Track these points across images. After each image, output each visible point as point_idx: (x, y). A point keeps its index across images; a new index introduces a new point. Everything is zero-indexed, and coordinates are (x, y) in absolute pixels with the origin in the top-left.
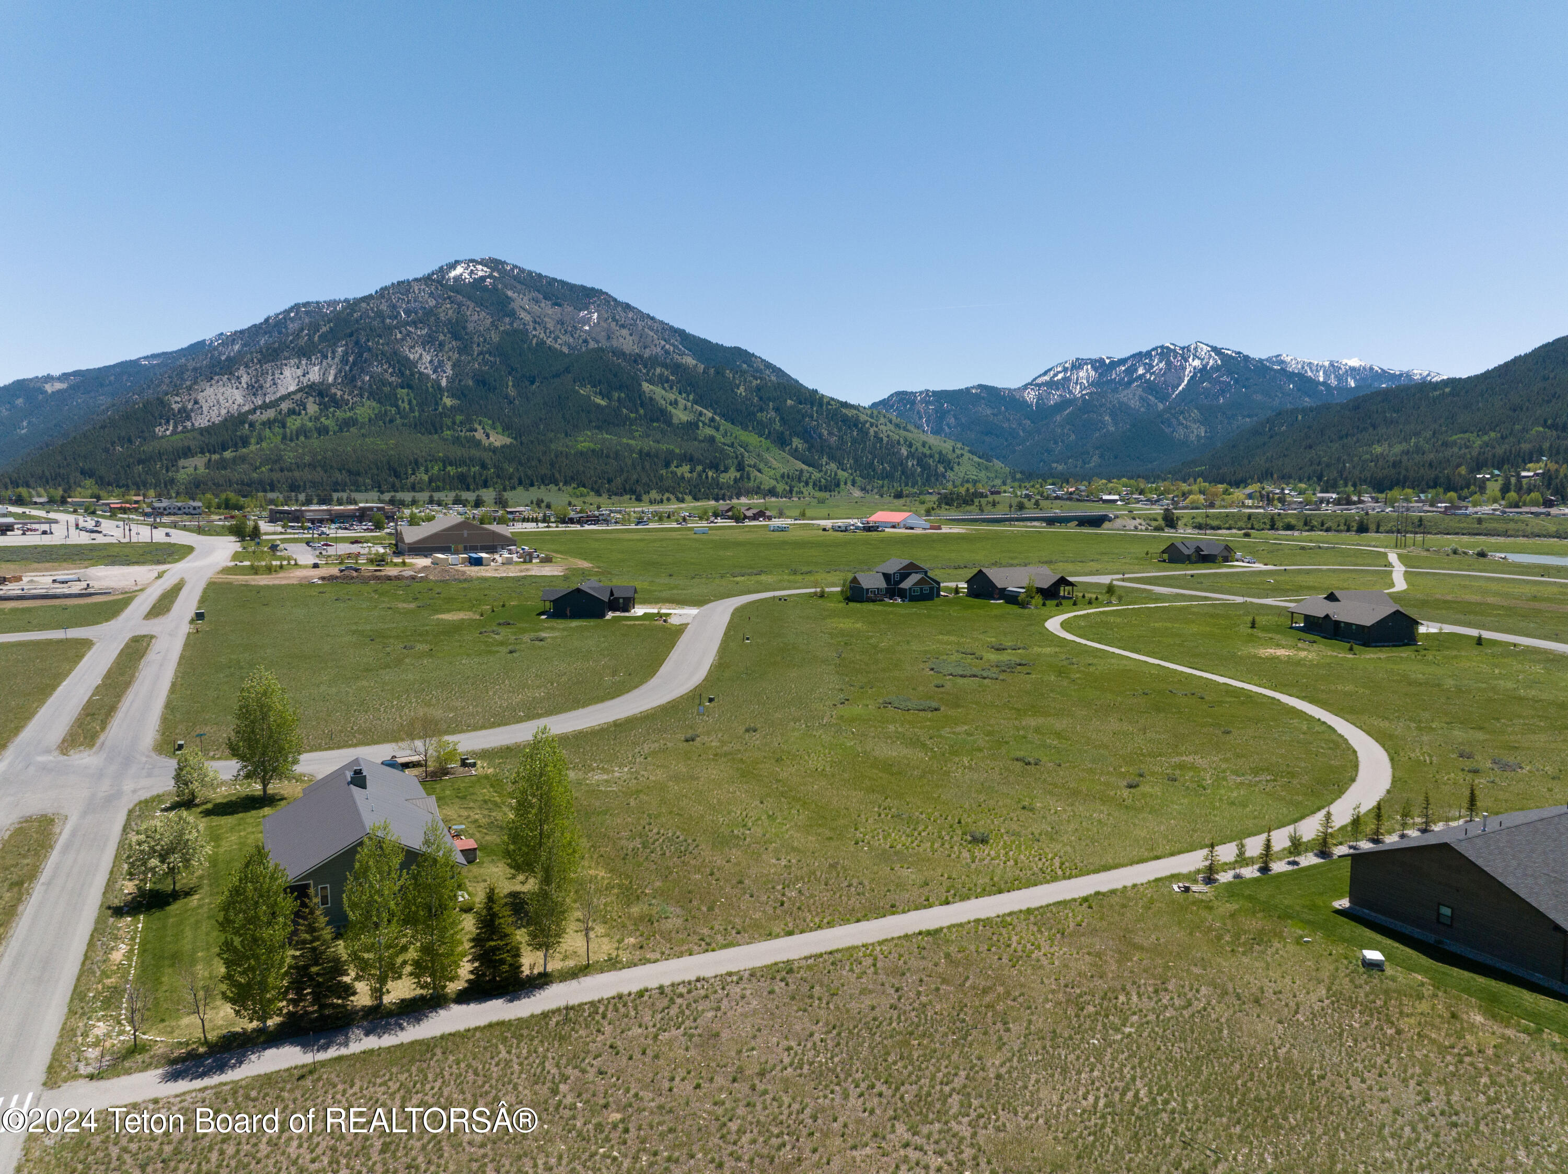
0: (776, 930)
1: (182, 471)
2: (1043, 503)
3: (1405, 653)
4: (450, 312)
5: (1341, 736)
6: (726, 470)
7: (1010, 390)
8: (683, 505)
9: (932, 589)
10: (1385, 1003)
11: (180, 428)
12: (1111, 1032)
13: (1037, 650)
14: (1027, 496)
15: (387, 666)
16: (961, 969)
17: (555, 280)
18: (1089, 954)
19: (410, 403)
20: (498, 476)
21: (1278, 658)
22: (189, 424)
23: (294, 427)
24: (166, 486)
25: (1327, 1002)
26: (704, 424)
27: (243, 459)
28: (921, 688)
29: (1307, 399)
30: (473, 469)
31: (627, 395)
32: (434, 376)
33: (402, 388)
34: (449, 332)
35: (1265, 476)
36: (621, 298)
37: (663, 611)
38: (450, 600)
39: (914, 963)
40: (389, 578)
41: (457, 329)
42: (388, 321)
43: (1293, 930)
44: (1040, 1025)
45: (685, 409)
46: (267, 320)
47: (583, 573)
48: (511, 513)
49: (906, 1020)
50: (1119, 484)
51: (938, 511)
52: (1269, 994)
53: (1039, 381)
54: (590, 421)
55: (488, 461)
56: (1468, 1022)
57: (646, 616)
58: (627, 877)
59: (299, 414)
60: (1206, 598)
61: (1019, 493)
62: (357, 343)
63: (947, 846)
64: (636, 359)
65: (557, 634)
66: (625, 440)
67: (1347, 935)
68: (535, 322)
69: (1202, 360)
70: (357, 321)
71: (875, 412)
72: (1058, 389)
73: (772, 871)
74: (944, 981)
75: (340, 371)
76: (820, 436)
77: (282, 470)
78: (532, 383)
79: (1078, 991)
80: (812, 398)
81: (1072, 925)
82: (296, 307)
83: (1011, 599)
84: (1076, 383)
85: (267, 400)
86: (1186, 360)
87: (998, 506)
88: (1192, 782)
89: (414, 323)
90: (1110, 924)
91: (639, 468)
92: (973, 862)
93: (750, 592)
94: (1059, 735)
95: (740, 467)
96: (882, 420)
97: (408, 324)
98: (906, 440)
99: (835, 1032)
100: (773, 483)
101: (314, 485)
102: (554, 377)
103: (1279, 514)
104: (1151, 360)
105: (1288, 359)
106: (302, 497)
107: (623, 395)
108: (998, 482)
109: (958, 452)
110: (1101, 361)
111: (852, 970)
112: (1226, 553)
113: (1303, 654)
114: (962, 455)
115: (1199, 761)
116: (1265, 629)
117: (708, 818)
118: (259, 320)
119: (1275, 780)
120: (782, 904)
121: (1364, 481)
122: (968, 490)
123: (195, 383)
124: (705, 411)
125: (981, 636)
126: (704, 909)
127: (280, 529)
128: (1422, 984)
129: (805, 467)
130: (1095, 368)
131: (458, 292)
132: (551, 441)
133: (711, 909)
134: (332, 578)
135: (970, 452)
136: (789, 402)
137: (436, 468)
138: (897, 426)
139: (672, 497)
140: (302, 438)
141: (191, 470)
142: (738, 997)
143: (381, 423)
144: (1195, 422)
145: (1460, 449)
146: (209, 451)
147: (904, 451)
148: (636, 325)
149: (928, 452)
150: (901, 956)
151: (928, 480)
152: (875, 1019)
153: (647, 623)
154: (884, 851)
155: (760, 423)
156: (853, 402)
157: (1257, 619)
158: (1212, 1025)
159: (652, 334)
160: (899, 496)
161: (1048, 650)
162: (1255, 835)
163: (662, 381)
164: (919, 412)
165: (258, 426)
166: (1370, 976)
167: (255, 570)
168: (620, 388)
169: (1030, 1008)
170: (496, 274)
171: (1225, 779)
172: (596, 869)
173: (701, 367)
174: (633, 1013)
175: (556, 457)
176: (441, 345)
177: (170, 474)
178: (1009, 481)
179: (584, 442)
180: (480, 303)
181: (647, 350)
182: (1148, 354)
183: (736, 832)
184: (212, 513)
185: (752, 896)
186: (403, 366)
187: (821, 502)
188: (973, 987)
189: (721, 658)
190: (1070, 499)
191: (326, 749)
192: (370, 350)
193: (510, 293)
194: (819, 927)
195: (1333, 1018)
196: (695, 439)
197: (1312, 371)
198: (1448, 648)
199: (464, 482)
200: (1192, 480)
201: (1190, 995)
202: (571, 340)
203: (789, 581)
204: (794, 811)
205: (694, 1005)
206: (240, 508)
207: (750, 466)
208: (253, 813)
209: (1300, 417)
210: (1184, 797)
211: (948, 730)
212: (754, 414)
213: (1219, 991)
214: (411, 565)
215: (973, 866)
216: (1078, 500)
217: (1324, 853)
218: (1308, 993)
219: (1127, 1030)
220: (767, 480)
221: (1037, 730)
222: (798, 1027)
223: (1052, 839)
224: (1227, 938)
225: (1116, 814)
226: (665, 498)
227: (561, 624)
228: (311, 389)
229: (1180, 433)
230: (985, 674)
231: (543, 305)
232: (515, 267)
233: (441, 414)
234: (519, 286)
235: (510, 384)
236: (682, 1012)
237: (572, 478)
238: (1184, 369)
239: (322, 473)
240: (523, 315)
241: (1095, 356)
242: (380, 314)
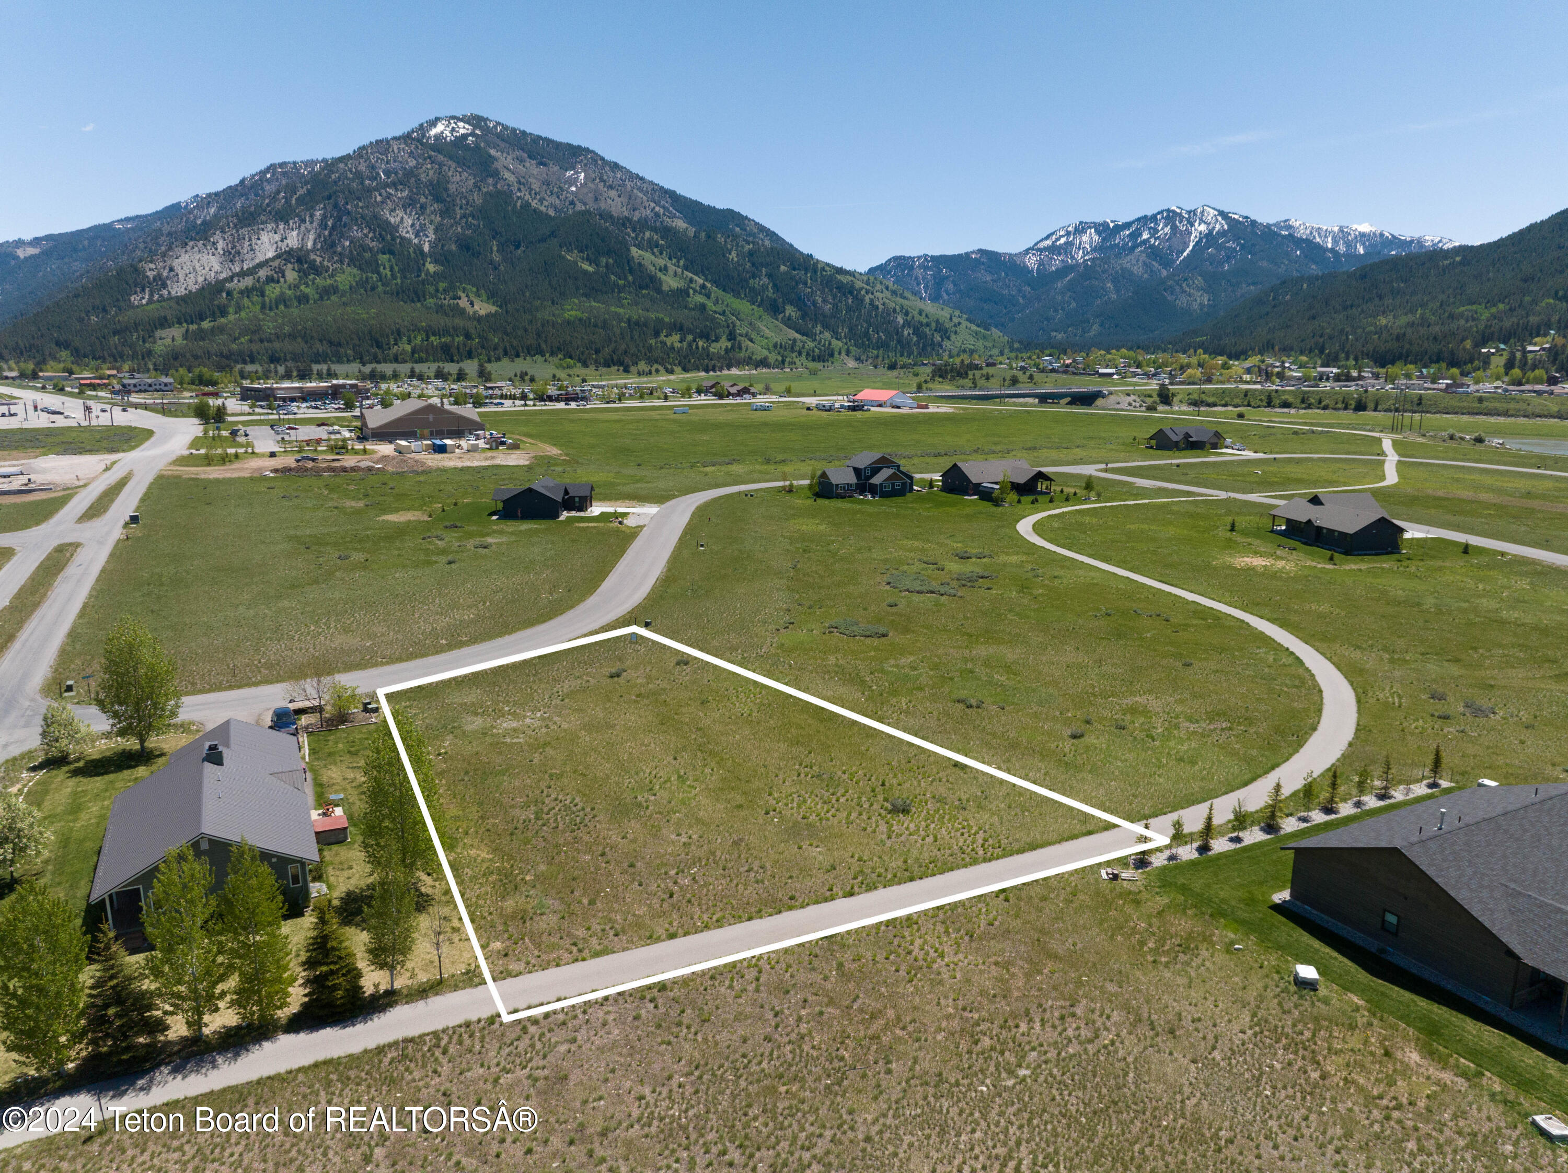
0: (660, 931)
1: (160, 342)
2: (1038, 377)
3: (1386, 563)
4: (431, 173)
5: (1308, 670)
6: (717, 340)
7: (1010, 255)
8: (672, 377)
9: (904, 484)
10: (1314, 1035)
11: (156, 297)
12: (1004, 1075)
13: (1003, 558)
14: (1023, 368)
15: (316, 582)
16: (851, 985)
17: (539, 137)
18: (996, 964)
19: (392, 269)
20: (483, 347)
21: (1253, 569)
22: (165, 292)
23: (273, 296)
24: (143, 358)
25: (1250, 1032)
26: (695, 291)
27: (221, 329)
28: (873, 608)
29: (1313, 267)
30: (457, 339)
31: (616, 261)
32: (416, 241)
33: (384, 253)
34: (431, 194)
35: (1267, 347)
36: (609, 157)
37: (620, 510)
38: (401, 497)
39: (803, 977)
40: (344, 470)
41: (438, 191)
42: (367, 182)
43: (1224, 933)
44: (926, 1065)
45: (676, 275)
46: (242, 181)
47: (547, 462)
48: (491, 388)
49: (779, 1057)
50: (1120, 357)
51: (930, 385)
52: (1187, 1022)
53: (1041, 245)
54: (578, 288)
55: (472, 331)
56: (1402, 1062)
57: (604, 517)
58: (511, 857)
59: (278, 282)
60: (1189, 494)
61: (1014, 365)
62: (336, 206)
63: (864, 817)
64: (625, 222)
65: (504, 539)
66: (613, 309)
67: (1283, 940)
68: (519, 182)
69: (1208, 224)
70: (335, 182)
71: (872, 278)
72: (1060, 254)
73: (669, 850)
74: (831, 1002)
75: (319, 236)
76: (814, 303)
77: (262, 341)
78: (518, 247)
79: (976, 1016)
80: (807, 263)
81: (983, 925)
82: (272, 168)
83: (986, 495)
84: (1079, 248)
85: (245, 267)
86: (1192, 225)
87: (992, 380)
88: (1142, 730)
89: (394, 185)
90: (1026, 922)
91: (628, 338)
92: (889, 838)
93: (717, 486)
94: (1008, 669)
95: (732, 337)
96: (879, 287)
97: (387, 185)
98: (902, 308)
99: (697, 1073)
100: (766, 353)
101: (295, 358)
102: (539, 241)
103: (1277, 391)
104: (1156, 224)
105: (1297, 224)
106: (281, 370)
107: (611, 261)
108: (995, 352)
109: (955, 320)
110: (1105, 224)
111: (731, 987)
112: (1215, 440)
113: (1280, 564)
114: (960, 323)
115: (1154, 704)
116: (1245, 533)
117: (614, 779)
118: (234, 181)
119: (1230, 729)
120: (671, 896)
121: (1367, 355)
122: (963, 361)
123: (170, 248)
124: (695, 278)
125: (948, 541)
126: (585, 901)
127: (246, 409)
128: (1357, 1009)
129: (798, 336)
130: (1098, 232)
131: (439, 152)
132: (537, 310)
133: (592, 902)
134: (287, 470)
135: (967, 320)
136: (783, 268)
137: (419, 338)
138: (894, 293)
139: (661, 368)
140: (282, 307)
141: (168, 341)
142: (598, 1024)
143: (362, 291)
144: (1198, 289)
145: (1467, 321)
146: (186, 321)
147: (900, 320)
148: (624, 185)
149: (924, 321)
150: (789, 966)
151: (924, 348)
152: (744, 1056)
153: (601, 525)
154: (796, 823)
155: (753, 289)
156: (848, 267)
157: (1239, 520)
158: (1117, 1065)
159: (640, 195)
160: (892, 367)
161: (1014, 559)
162: (1200, 802)
163: (651, 246)
164: (916, 278)
165: (236, 295)
166: (1301, 997)
167: (208, 460)
168: (609, 253)
169: (918, 1040)
170: (478, 132)
171: (1177, 727)
172: (478, 848)
173: (692, 231)
174: (477, 1047)
175: (543, 325)
176: (423, 207)
177: (147, 345)
178: (1006, 351)
179: (572, 310)
180: (462, 163)
181: (637, 213)
182: (1154, 218)
183: (639, 798)
184: (185, 389)
185: (640, 885)
186: (385, 230)
187: (813, 373)
188: (861, 1010)
189: (669, 570)
190: (1066, 372)
191: (226, 689)
192: (349, 213)
193: (493, 152)
194: (707, 927)
195: (1252, 1056)
196: (686, 307)
197: (1320, 236)
198: (1433, 557)
199: (448, 354)
200: (1192, 351)
201: (1099, 1024)
202: (558, 202)
203: (760, 472)
204: (708, 770)
205: (548, 1035)
206: (214, 384)
207: (741, 335)
208: (126, 773)
209: (1305, 286)
210: (1130, 750)
211: (892, 662)
212: (747, 281)
213: (1132, 1018)
214: (374, 452)
215: (889, 843)
216: (1074, 373)
217: (1271, 827)
218: (1230, 1021)
219: (1023, 1072)
220: (760, 352)
221: (987, 663)
222: (657, 1067)
223: (980, 807)
224: (1151, 945)
225: (1053, 773)
226: (653, 369)
227: (511, 526)
228: (288, 256)
229: (1182, 301)
230: (942, 591)
231: (527, 164)
232: (498, 124)
233: (423, 281)
234: (502, 145)
235: (495, 248)
236: (533, 1046)
237: (559, 349)
238: (1190, 233)
239: (303, 344)
240: (507, 175)
241: (1099, 220)
242: (359, 175)
